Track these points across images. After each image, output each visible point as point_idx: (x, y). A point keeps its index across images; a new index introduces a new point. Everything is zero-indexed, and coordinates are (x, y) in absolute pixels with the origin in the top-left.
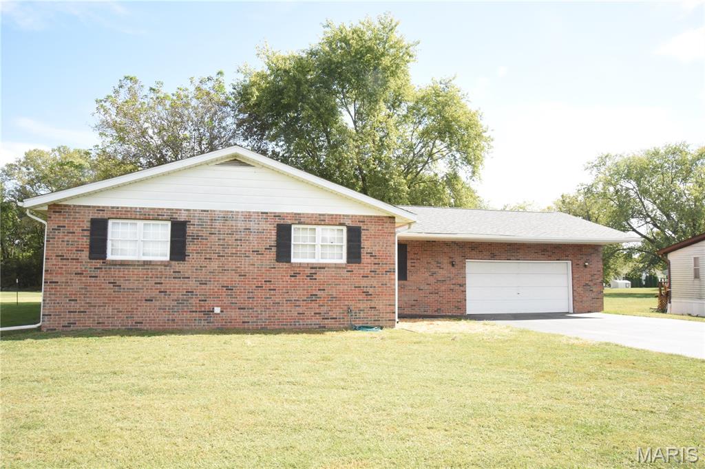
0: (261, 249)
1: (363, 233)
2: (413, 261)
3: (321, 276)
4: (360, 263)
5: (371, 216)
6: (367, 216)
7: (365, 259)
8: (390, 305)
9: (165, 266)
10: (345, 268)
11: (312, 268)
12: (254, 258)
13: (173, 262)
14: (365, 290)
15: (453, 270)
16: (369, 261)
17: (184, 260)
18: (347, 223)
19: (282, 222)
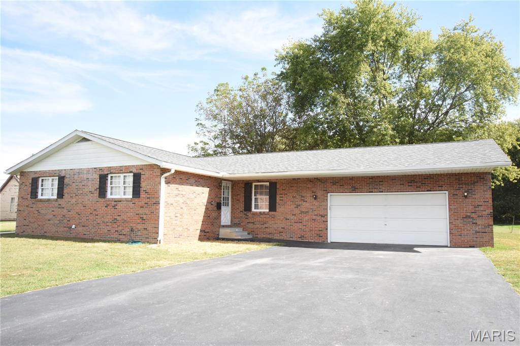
0: (93, 190)
1: (142, 177)
2: (281, 196)
3: (120, 206)
4: (139, 198)
5: (146, 165)
6: (145, 165)
7: (143, 195)
8: (155, 227)
9: (56, 201)
10: (131, 201)
11: (115, 201)
12: (90, 195)
13: (58, 199)
14: (141, 216)
15: (315, 202)
16: (144, 196)
17: (62, 198)
18: (133, 171)
19: (102, 173)
